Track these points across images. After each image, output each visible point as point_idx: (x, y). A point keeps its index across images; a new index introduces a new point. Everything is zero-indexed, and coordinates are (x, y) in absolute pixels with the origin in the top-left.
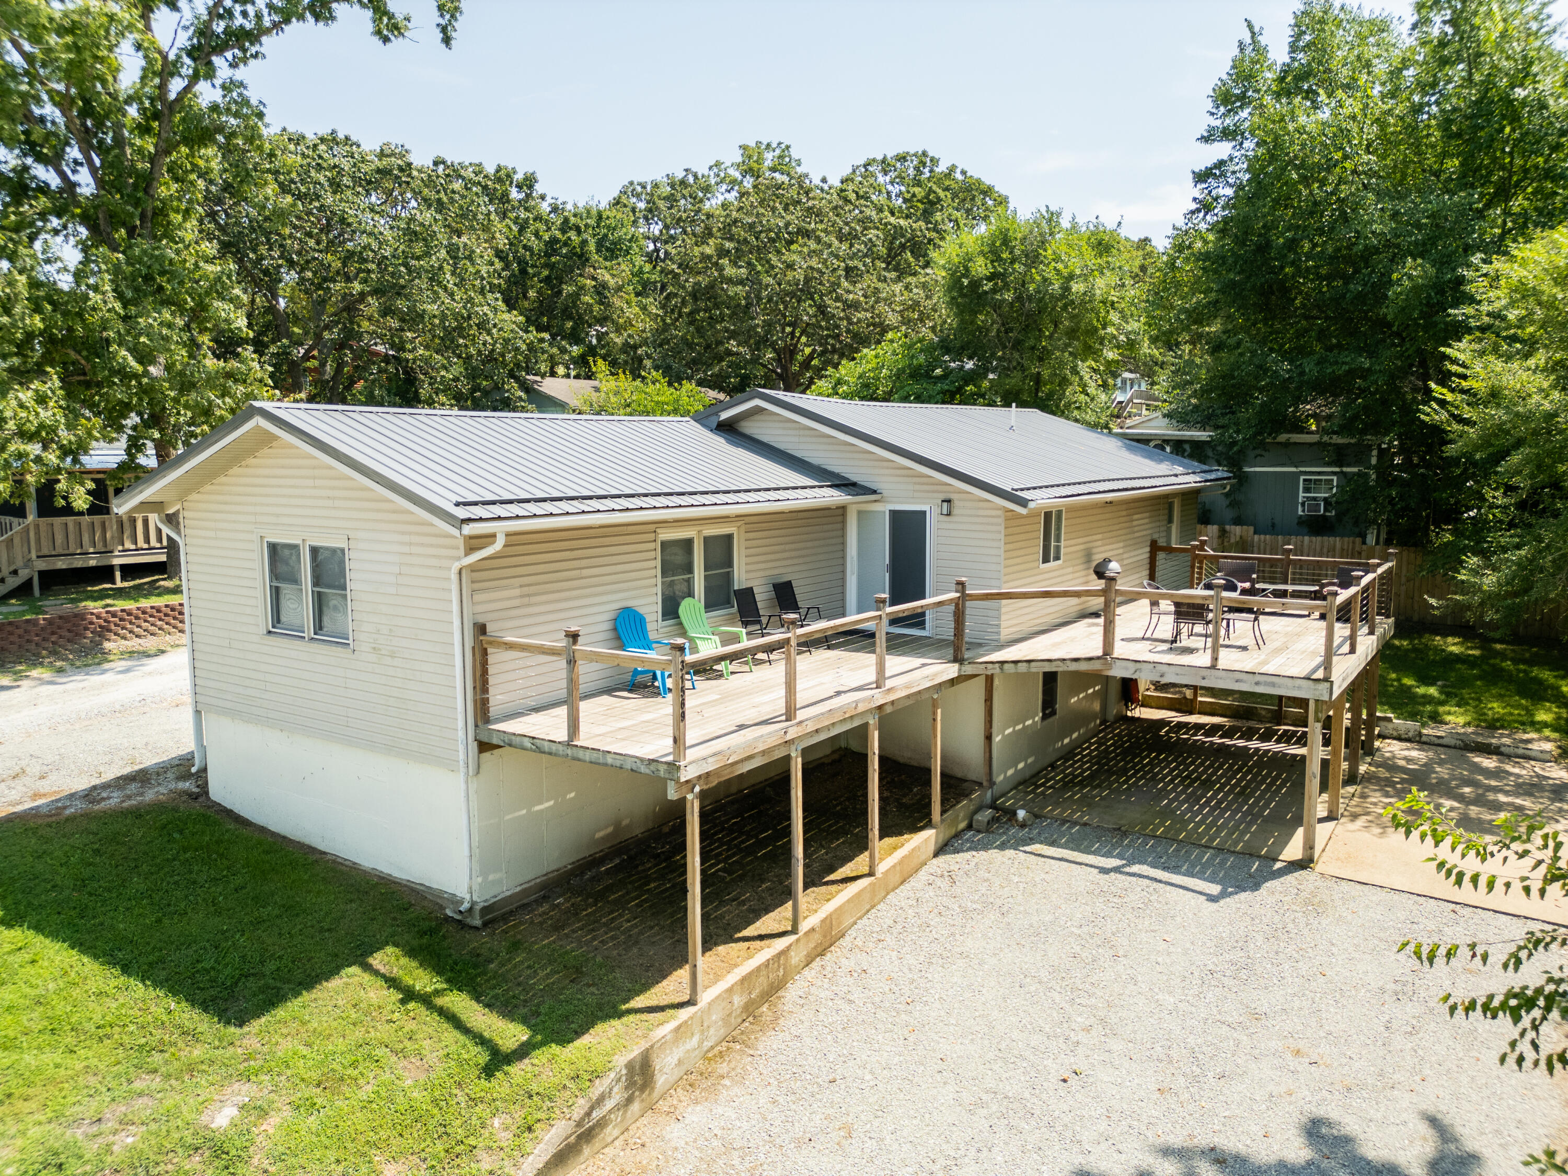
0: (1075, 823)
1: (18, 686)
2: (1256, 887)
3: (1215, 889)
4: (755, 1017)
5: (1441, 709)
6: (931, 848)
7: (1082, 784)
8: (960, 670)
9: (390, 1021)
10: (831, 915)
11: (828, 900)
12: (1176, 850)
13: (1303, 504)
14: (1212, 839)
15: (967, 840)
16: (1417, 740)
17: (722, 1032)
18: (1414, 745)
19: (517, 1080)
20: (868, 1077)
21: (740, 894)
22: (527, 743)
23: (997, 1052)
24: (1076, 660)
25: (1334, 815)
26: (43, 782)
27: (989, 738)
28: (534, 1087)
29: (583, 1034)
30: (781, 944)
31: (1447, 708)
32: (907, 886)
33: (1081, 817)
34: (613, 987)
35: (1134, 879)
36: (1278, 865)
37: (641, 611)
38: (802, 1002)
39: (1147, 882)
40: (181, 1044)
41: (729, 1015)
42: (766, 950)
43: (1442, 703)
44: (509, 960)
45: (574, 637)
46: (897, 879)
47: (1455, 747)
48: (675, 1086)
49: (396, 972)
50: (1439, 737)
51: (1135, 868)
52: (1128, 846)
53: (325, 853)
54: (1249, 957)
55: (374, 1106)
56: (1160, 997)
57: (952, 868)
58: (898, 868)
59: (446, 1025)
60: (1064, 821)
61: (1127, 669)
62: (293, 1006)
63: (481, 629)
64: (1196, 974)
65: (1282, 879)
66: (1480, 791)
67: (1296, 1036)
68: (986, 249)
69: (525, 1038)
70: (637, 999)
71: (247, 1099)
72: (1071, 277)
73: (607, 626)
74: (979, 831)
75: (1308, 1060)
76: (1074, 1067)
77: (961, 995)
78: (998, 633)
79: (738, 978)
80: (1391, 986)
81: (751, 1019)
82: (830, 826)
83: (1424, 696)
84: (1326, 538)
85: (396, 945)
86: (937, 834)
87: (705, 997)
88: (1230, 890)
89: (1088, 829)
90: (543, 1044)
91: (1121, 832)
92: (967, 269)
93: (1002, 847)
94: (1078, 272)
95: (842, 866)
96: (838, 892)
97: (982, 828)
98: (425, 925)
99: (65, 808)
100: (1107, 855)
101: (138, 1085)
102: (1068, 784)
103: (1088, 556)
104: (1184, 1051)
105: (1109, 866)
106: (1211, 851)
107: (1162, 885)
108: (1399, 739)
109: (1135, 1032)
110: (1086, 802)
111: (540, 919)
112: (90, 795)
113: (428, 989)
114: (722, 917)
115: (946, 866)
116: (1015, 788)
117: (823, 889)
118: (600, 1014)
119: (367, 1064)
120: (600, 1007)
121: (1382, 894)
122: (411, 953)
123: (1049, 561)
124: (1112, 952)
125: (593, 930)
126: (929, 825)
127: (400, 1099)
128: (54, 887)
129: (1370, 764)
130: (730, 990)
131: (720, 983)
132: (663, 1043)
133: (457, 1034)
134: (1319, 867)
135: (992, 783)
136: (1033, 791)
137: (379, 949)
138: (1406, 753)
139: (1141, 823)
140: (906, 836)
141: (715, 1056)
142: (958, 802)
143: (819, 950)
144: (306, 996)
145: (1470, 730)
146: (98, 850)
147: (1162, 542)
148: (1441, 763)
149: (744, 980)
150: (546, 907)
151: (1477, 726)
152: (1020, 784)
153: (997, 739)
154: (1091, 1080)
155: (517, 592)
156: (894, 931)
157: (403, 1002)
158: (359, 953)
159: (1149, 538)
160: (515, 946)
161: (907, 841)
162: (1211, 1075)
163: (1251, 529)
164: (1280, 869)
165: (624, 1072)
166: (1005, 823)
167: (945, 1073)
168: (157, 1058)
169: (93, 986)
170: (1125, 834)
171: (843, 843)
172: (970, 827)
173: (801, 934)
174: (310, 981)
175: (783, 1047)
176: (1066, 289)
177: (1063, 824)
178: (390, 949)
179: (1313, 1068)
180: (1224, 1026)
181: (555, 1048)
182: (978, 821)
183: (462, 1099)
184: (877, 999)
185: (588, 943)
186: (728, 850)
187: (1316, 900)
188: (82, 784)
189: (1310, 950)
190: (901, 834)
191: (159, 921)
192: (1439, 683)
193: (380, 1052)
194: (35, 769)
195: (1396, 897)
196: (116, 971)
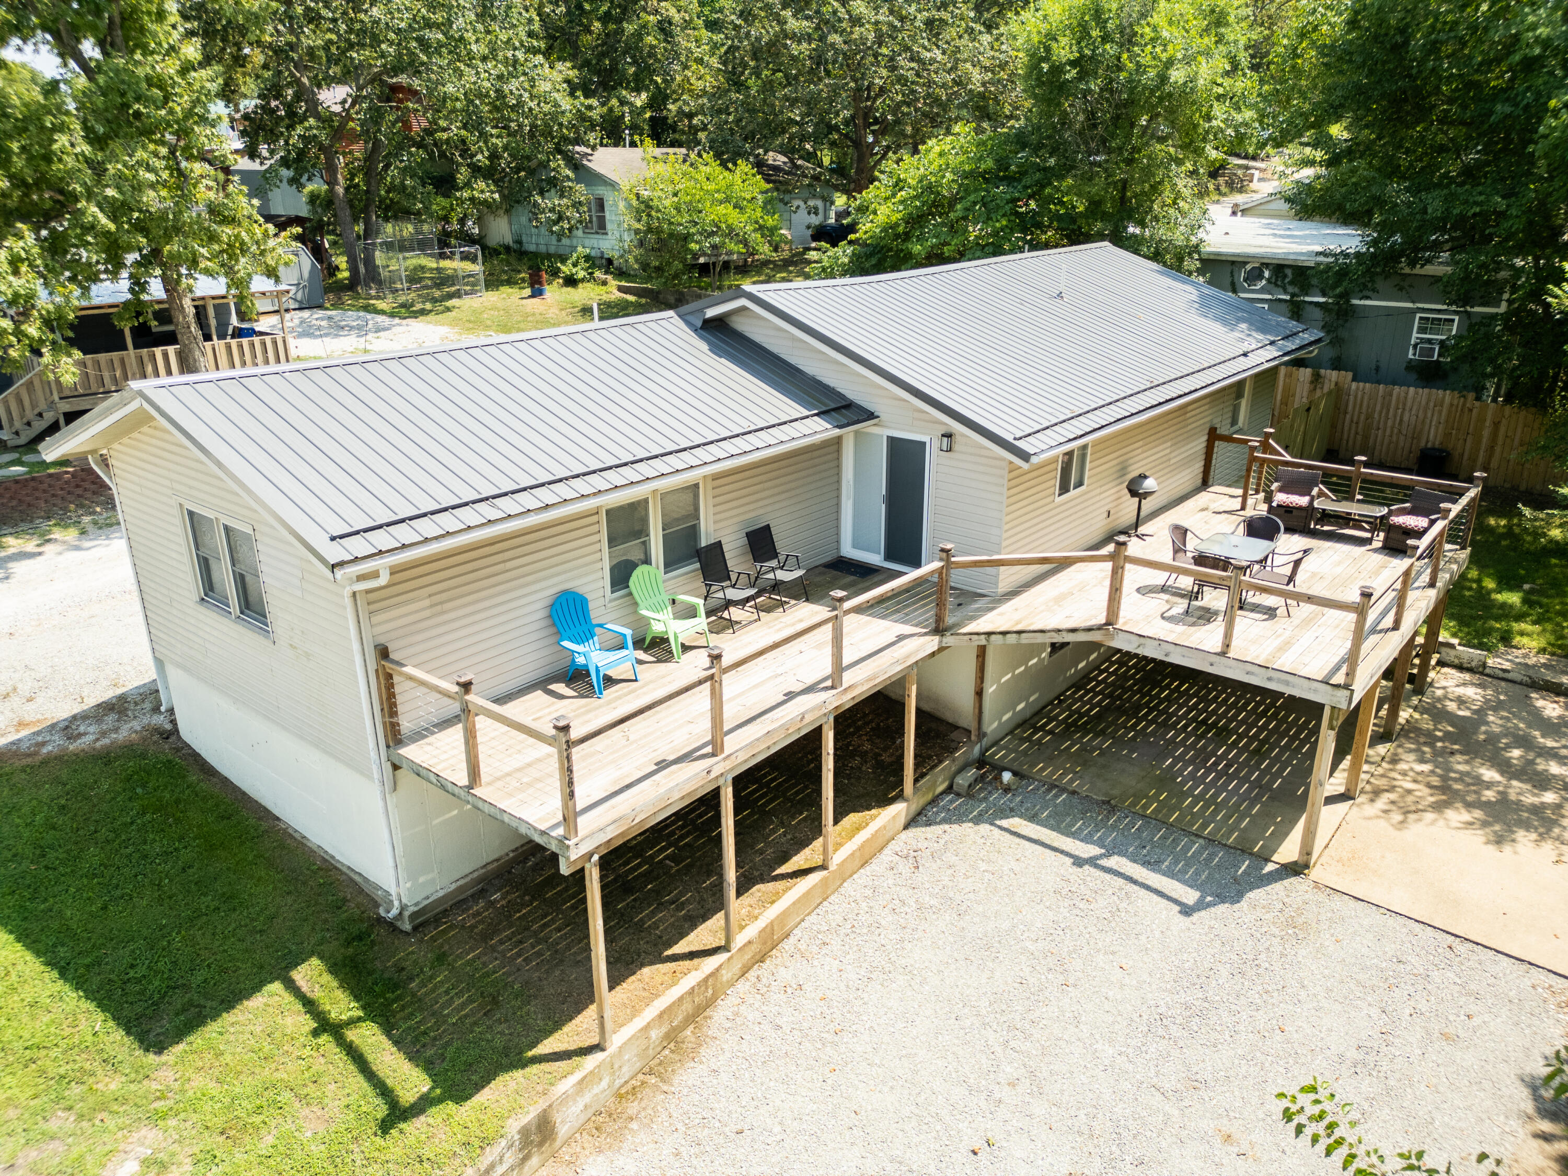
0: (1063, 790)
1: (40, 554)
2: (1237, 897)
3: (1190, 896)
4: (677, 1042)
5: (1516, 626)
6: (902, 821)
7: (1085, 730)
8: (941, 642)
9: (300, 1058)
10: (772, 923)
11: (773, 902)
12: (1164, 838)
13: (1415, 346)
14: (1204, 826)
15: (944, 807)
16: (1478, 670)
17: (638, 1065)
18: (1476, 678)
19: (412, 1140)
20: (777, 1129)
21: (682, 894)
22: (433, 778)
23: (913, 1108)
24: (1073, 631)
25: (1352, 794)
26: (31, 706)
27: (979, 693)
28: (427, 1153)
29: (483, 1087)
30: (710, 964)
31: (1523, 626)
32: (868, 869)
33: (1072, 781)
34: (524, 1024)
35: (1108, 877)
36: (1270, 867)
37: (581, 591)
38: (729, 1025)
39: (1120, 881)
40: (100, 1072)
41: (647, 1048)
42: (694, 973)
43: (1520, 617)
44: (432, 978)
45: (466, 686)
46: (857, 863)
47: (1521, 683)
48: (581, 1130)
49: (316, 993)
50: (1505, 671)
51: (1114, 862)
52: (1114, 827)
53: (278, 819)
54: (1206, 1000)
55: (271, 1161)
56: (1099, 1046)
57: (920, 846)
58: (858, 854)
59: (352, 1067)
60: (1053, 786)
61: (1130, 642)
62: (211, 1029)
63: (383, 653)
64: (1145, 1017)
65: (1268, 888)
66: (1531, 756)
67: (1232, 1114)
68: (1075, 23)
69: (425, 1089)
70: (546, 1042)
71: (149, 1152)
72: (1170, 63)
73: (543, 614)
74: (958, 795)
75: (1236, 1150)
76: (989, 1135)
77: (893, 1026)
78: (996, 584)
79: (657, 1012)
80: (1352, 1054)
81: (672, 1045)
82: (797, 793)
83: (1504, 605)
84: (1434, 391)
85: (321, 958)
86: (908, 808)
87: (616, 1041)
88: (1209, 899)
89: (1075, 800)
90: (440, 1100)
91: (1109, 806)
92: (1048, 49)
93: (977, 821)
94: (1179, 56)
95: (797, 852)
96: (785, 891)
97: (963, 792)
98: (354, 930)
99: (44, 744)
100: (1087, 840)
101: (53, 1126)
102: (1070, 728)
103: (1123, 470)
104: (1109, 1124)
105: (1085, 856)
106: (1201, 841)
107: (1136, 888)
108: (1460, 668)
109: (1062, 1092)
110: (1083, 759)
111: (473, 921)
112: (69, 728)
113: (344, 1017)
114: (656, 926)
115: (914, 843)
116: (1011, 732)
117: (770, 886)
118: (504, 1061)
119: (272, 1111)
120: (506, 1052)
121: (1376, 917)
122: (334, 968)
123: (1067, 491)
124: (1061, 980)
125: (521, 942)
126: (900, 797)
127: (298, 1154)
128: (15, 855)
129: (1415, 708)
130: (647, 1027)
131: (636, 1020)
132: (565, 1098)
133: (360, 1078)
134: (1315, 873)
135: (981, 735)
136: (1028, 738)
137: (303, 961)
138: (1461, 691)
139: (1134, 795)
140: (874, 811)
141: (627, 1093)
142: (941, 762)
143: (757, 957)
144: (228, 1018)
145: (1543, 659)
146: (63, 807)
147: (1224, 430)
148: (1497, 707)
149: (661, 1015)
150: (482, 904)
151: (1553, 654)
152: (1018, 726)
153: (990, 689)
154: (1003, 1154)
155: (427, 602)
156: (842, 931)
157: (315, 1033)
158: (283, 965)
159: (1208, 426)
160: (441, 958)
161: (873, 818)
162: (1129, 1159)
163: (1350, 375)
164: (1270, 873)
165: (517, 1137)
166: (990, 783)
167: (855, 1131)
168: (76, 1090)
169: (28, 993)
170: (1113, 810)
171: (805, 819)
172: (950, 789)
173: (733, 951)
174: (230, 1001)
175: (699, 1083)
176: (1163, 79)
177: (1049, 790)
178: (315, 961)
179: (1240, 1162)
180: (1157, 1094)
181: (450, 1106)
182: (958, 784)
183: (358, 1157)
184: (805, 1025)
185: (512, 959)
186: (682, 827)
187: (1301, 920)
188: (64, 710)
189: (1275, 994)
190: (869, 808)
191: (104, 908)
192: (1526, 587)
193: (287, 1096)
194: (25, 689)
195: (1392, 921)
196: (55, 974)
